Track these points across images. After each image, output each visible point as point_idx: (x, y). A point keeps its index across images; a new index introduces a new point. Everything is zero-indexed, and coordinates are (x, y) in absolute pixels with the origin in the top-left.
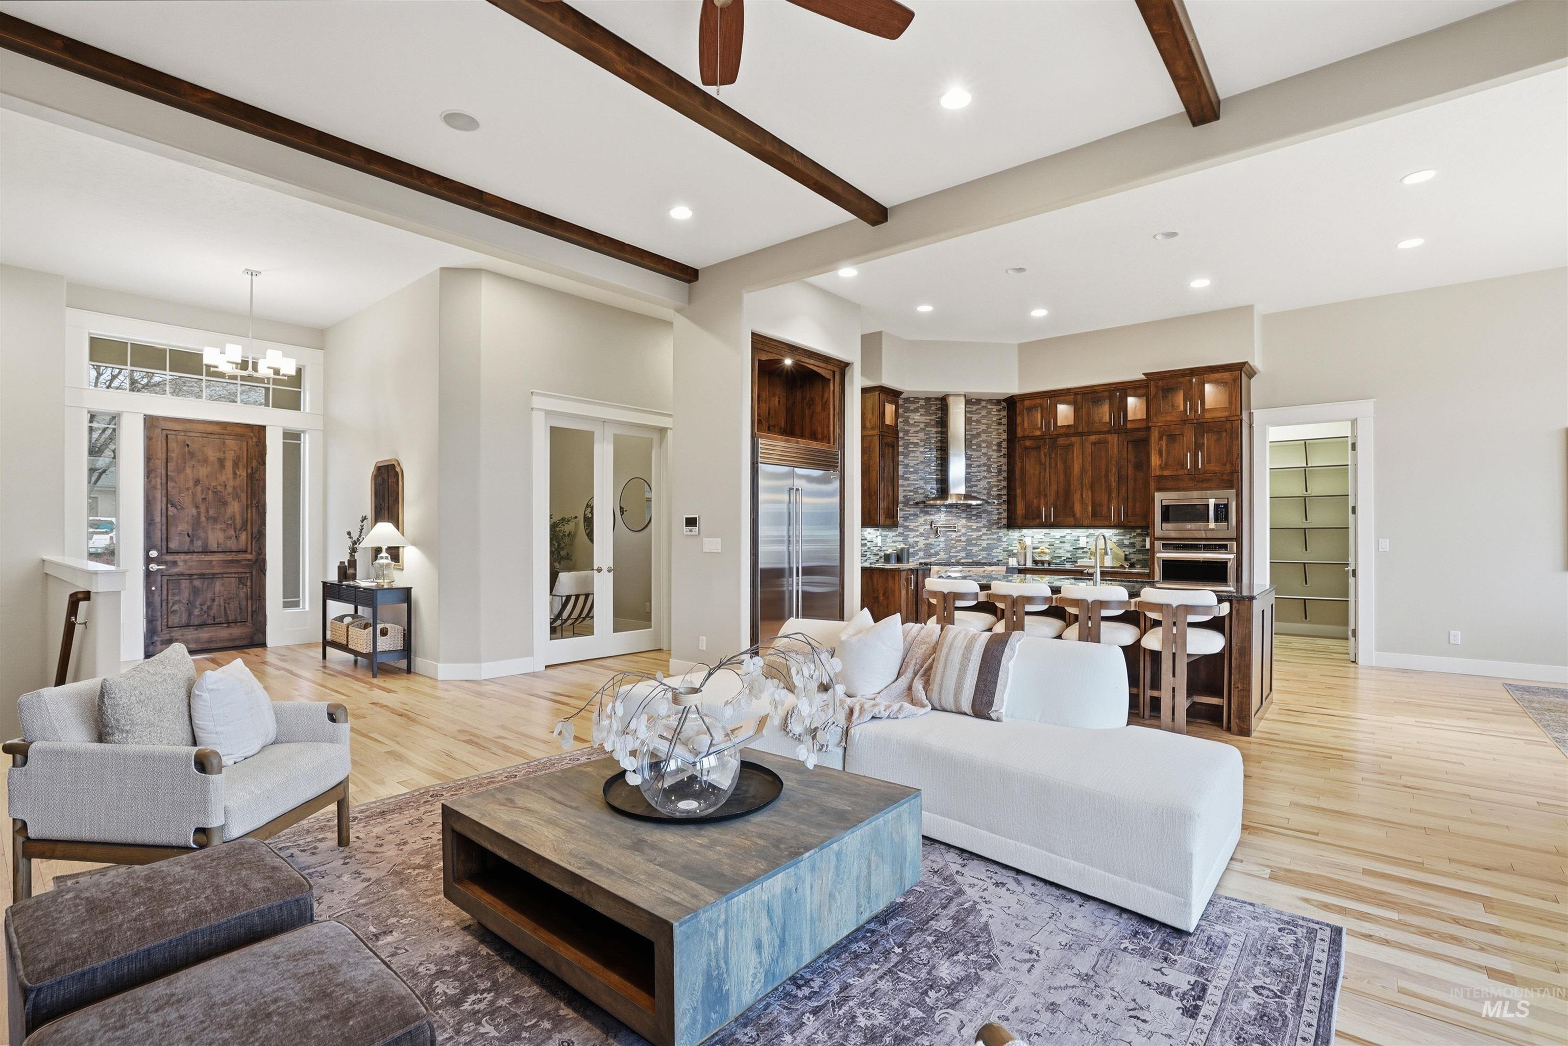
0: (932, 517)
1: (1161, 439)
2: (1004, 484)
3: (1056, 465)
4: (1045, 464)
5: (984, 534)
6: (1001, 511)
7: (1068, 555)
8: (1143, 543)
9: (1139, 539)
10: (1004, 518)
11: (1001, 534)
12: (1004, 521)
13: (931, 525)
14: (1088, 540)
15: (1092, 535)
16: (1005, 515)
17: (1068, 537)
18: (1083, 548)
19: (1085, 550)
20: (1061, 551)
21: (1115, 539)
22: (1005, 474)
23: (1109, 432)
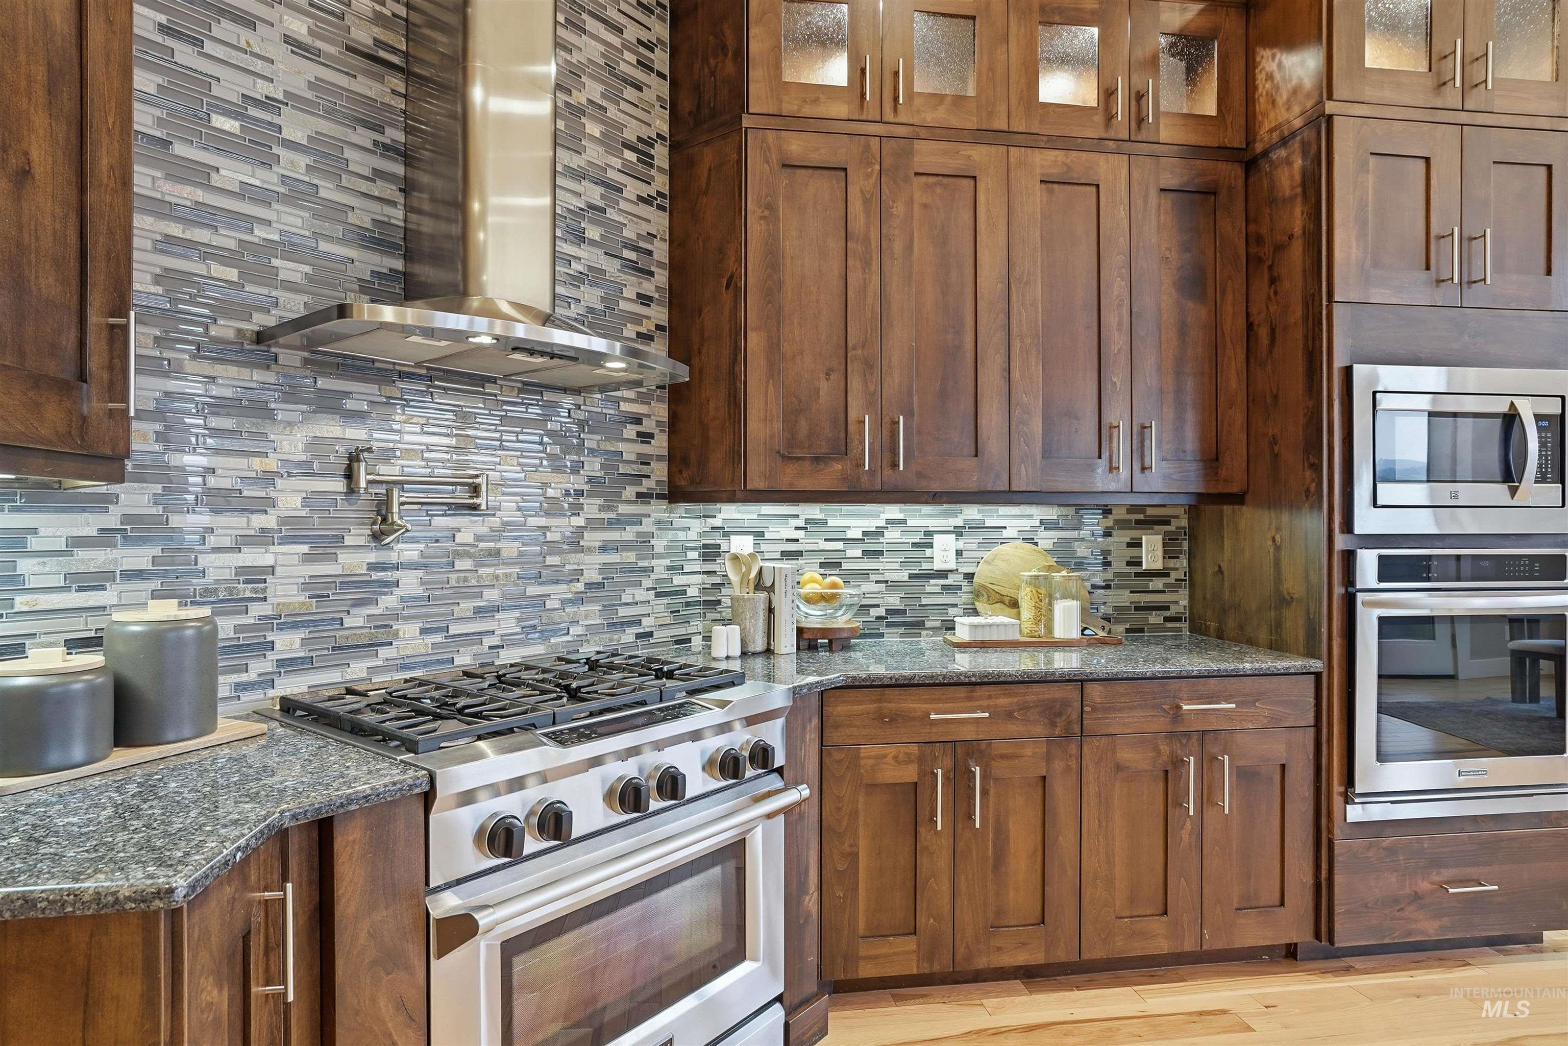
0: (356, 433)
1: (1363, 167)
2: (659, 314)
3: (909, 248)
4: (866, 240)
5: (593, 524)
6: (648, 426)
7: (894, 600)
8: (1133, 552)
9: (1121, 537)
10: (659, 458)
11: (647, 526)
12: (660, 471)
13: (350, 475)
14: (960, 545)
15: (976, 527)
16: (660, 444)
17: (892, 535)
18: (943, 574)
19: (949, 581)
20: (869, 587)
21: (1047, 539)
22: (662, 277)
23: (1098, 146)
